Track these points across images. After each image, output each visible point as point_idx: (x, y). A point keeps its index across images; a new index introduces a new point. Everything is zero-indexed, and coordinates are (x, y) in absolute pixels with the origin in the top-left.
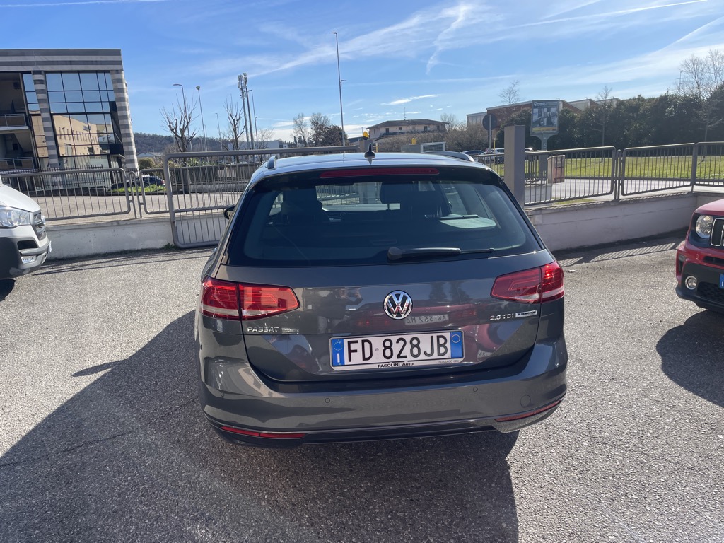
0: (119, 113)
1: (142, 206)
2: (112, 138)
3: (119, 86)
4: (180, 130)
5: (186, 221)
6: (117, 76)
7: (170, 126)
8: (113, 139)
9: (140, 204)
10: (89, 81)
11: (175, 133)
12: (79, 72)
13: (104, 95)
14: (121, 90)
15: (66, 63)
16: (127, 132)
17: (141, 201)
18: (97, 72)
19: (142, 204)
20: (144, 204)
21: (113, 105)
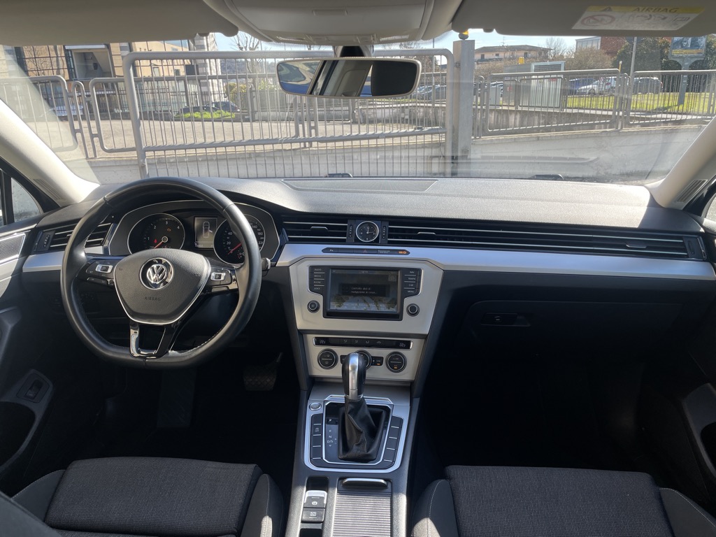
1: (96, 139)
17: (95, 131)
19: (96, 135)
20: (99, 135)
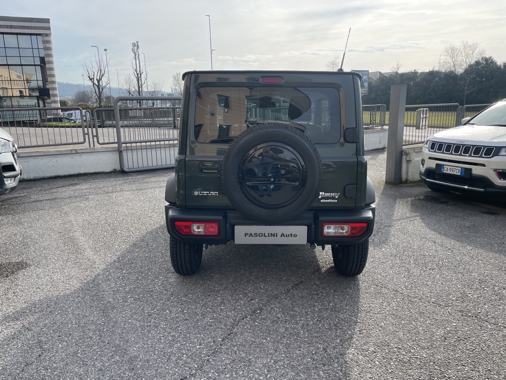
0: (47, 66)
1: (95, 138)
2: (41, 83)
3: (48, 45)
4: (97, 79)
5: (131, 151)
6: (46, 38)
7: (89, 77)
8: (42, 85)
9: (93, 136)
10: (24, 41)
11: (93, 82)
12: (17, 34)
13: (36, 51)
14: (49, 49)
15: (7, 27)
16: (53, 80)
18: (31, 34)
19: (95, 136)
20: (97, 136)
21: (42, 60)
